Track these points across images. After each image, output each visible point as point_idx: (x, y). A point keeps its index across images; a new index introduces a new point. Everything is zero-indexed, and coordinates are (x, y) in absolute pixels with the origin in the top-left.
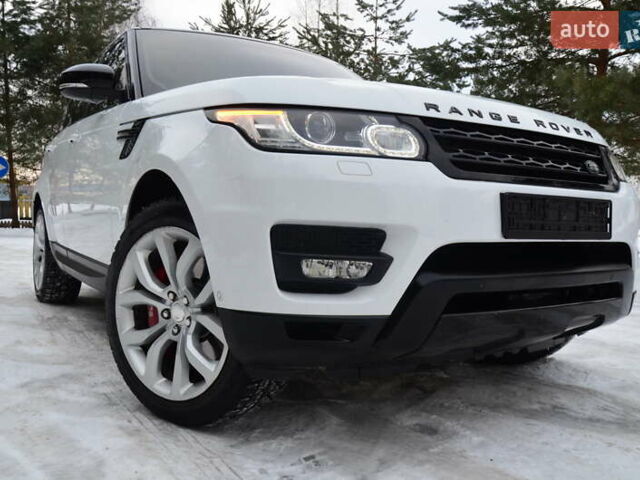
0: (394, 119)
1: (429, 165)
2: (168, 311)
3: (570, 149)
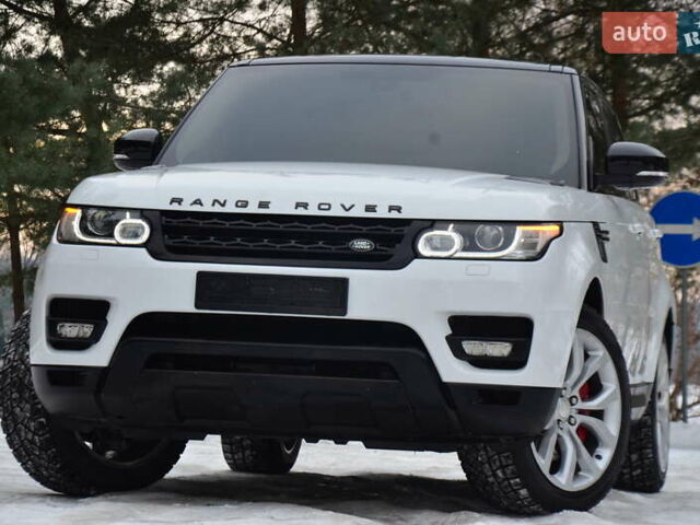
1: (144, 250)
3: (337, 229)
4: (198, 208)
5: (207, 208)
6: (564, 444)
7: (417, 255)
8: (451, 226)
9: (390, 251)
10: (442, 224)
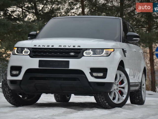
0: (28, 48)
1: (28, 56)
3: (67, 51)
4: (39, 47)
6: (116, 94)
7: (83, 56)
8: (91, 50)
9: (78, 55)
10: (89, 49)
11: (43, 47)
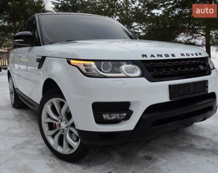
0: (131, 62)
1: (144, 79)
2: (60, 124)
3: (193, 62)
4: (153, 58)
5: (157, 58)
7: (211, 69)
9: (206, 69)
11: (160, 58)
